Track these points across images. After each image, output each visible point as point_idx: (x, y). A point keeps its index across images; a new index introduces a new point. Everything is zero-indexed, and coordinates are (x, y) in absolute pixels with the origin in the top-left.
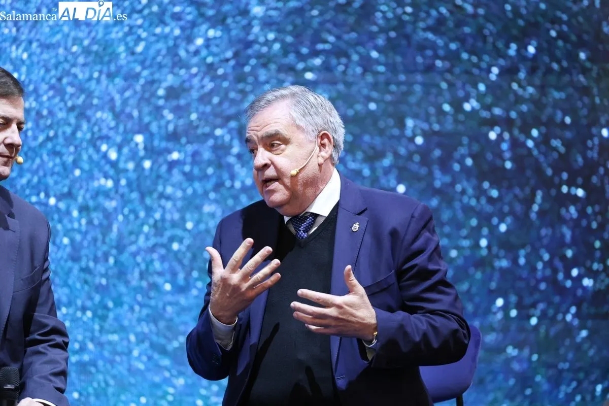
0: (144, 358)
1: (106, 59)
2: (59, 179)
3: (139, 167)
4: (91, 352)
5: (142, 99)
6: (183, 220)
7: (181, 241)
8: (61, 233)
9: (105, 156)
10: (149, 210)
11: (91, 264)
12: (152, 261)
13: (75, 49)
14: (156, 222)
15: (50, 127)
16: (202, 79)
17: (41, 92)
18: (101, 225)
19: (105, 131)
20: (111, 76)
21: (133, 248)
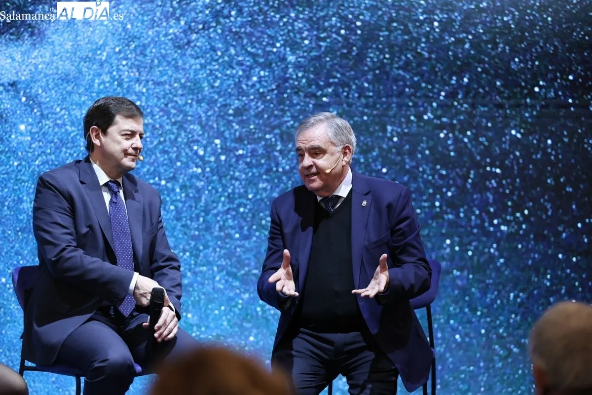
0: (223, 281)
1: (196, 91)
2: (168, 168)
3: (218, 160)
4: (189, 278)
5: (219, 116)
6: (246, 192)
7: (245, 206)
8: (169, 203)
9: (196, 153)
10: (225, 187)
11: (189, 222)
12: (227, 219)
13: (176, 85)
14: (229, 194)
15: (161, 135)
16: (257, 103)
17: (155, 113)
18: (194, 197)
19: (196, 137)
20: (199, 102)
21: (215, 211)
